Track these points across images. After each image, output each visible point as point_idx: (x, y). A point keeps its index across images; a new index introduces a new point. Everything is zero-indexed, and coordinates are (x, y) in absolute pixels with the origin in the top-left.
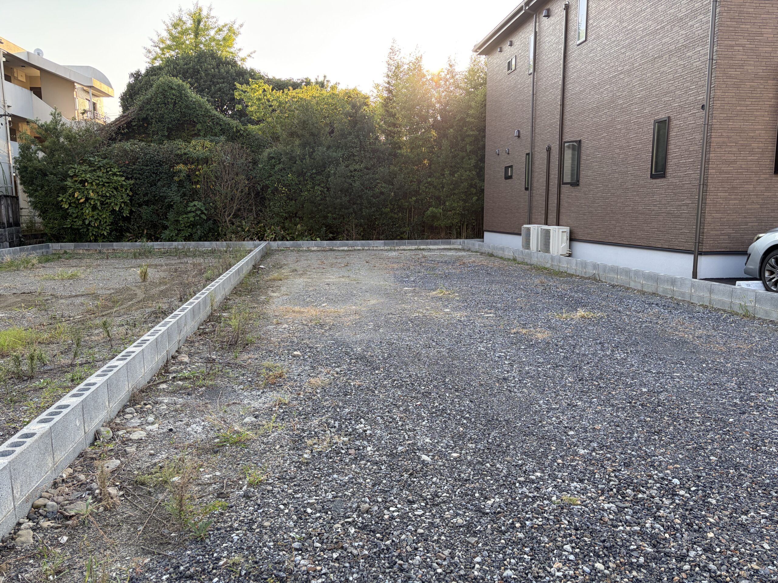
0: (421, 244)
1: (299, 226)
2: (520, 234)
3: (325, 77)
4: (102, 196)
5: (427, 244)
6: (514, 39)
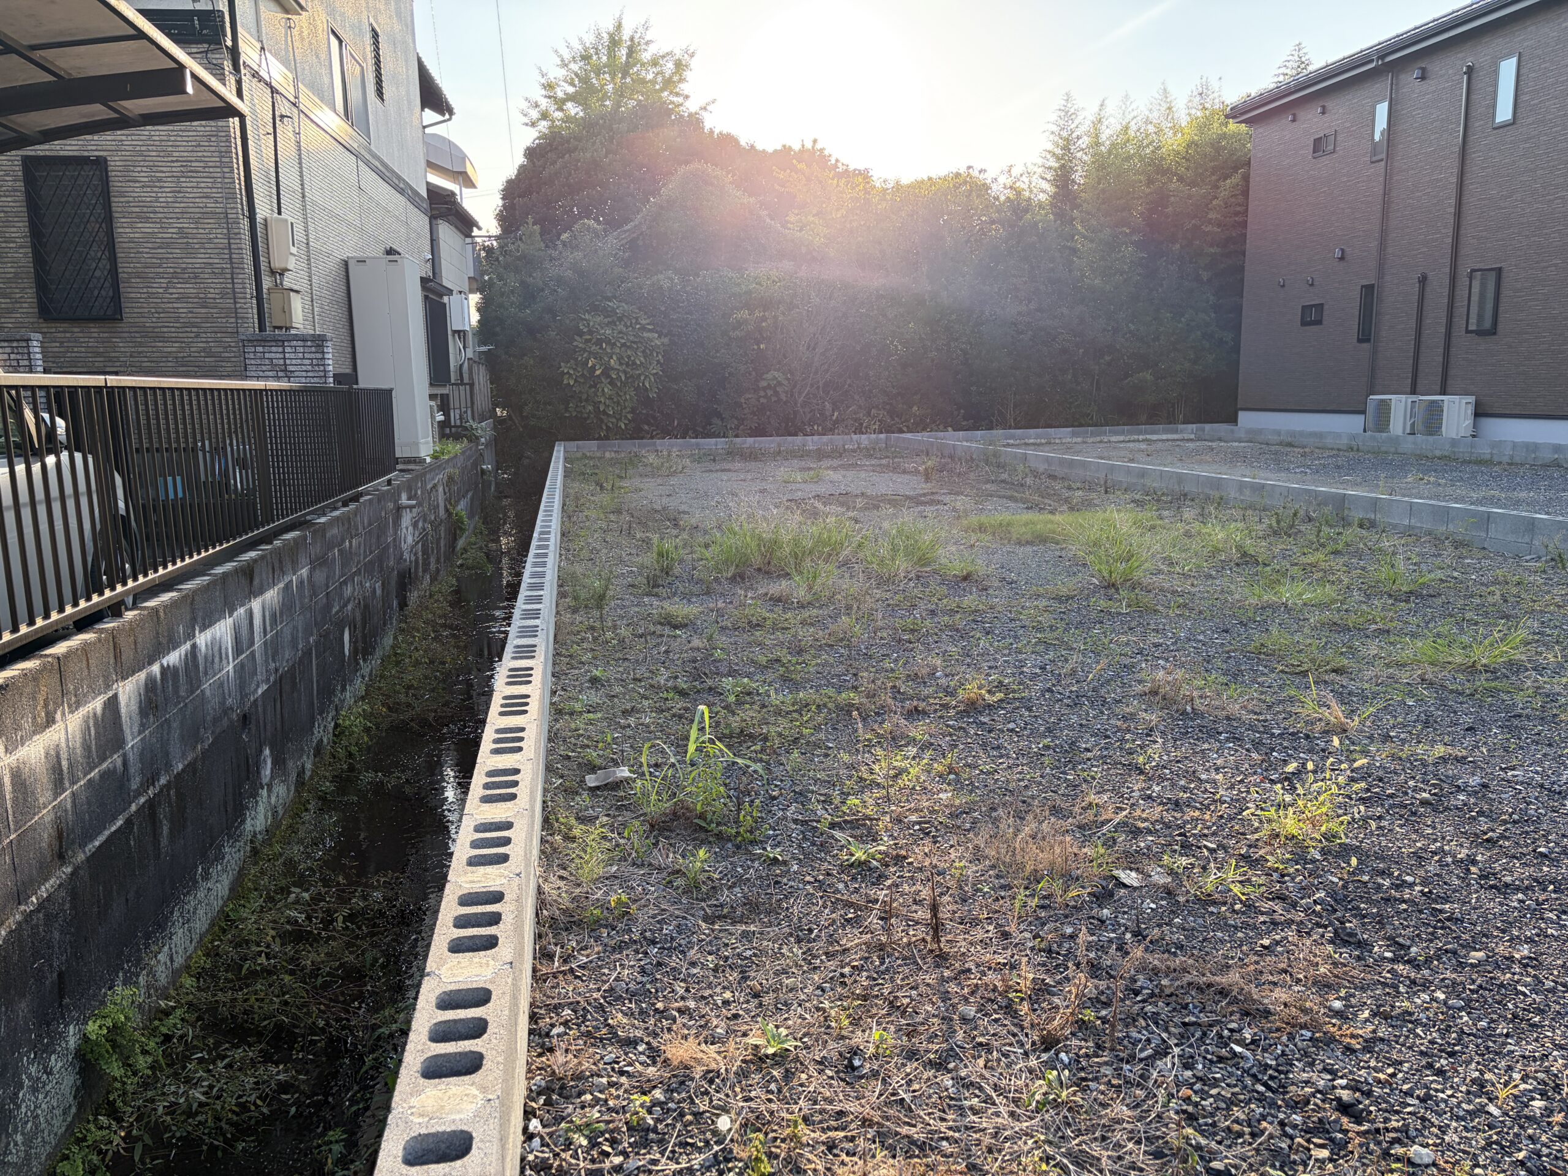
0: (1130, 433)
3: (815, 141)
4: (628, 364)
6: (1330, 104)
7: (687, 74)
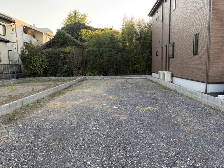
0: (132, 77)
1: (96, 72)
4: (41, 64)
5: (134, 77)
6: (158, 11)
7: (86, 17)
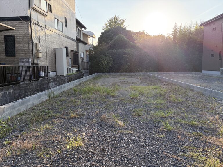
1: (150, 69)
2: (219, 71)
3: (144, 31)
6: (215, 23)
7: (125, 22)
